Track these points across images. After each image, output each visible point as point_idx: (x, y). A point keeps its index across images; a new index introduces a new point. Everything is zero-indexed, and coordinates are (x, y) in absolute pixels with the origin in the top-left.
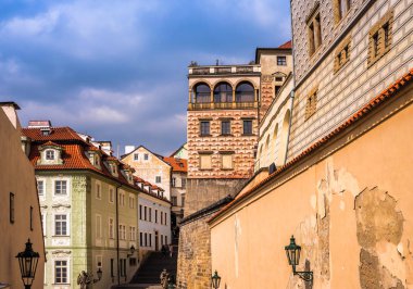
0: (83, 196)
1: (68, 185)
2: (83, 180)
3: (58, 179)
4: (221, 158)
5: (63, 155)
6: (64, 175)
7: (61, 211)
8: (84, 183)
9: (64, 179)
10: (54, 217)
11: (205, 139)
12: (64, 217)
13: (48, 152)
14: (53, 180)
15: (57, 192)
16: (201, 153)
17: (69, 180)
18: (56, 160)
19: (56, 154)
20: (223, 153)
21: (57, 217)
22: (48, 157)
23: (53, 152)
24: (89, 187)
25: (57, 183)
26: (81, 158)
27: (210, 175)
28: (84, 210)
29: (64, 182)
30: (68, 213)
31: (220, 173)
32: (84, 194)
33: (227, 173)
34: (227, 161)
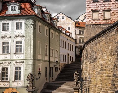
0: (31, 31)
1: (23, 25)
2: (31, 22)
3: (18, 21)
4: (104, 14)
5: (21, 8)
6: (21, 19)
7: (19, 39)
8: (32, 23)
9: (21, 21)
10: (15, 43)
11: (95, 4)
12: (21, 42)
13: (12, 7)
14: (15, 22)
15: (17, 29)
16: (94, 11)
17: (23, 22)
18: (17, 11)
19: (17, 7)
20: (105, 11)
21: (17, 42)
22: (12, 10)
23: (15, 7)
24: (34, 25)
25: (17, 23)
26: (30, 10)
27: (98, 22)
28: (32, 38)
29: (21, 23)
30: (23, 40)
31: (103, 21)
32: (32, 29)
33: (107, 21)
34: (107, 15)
